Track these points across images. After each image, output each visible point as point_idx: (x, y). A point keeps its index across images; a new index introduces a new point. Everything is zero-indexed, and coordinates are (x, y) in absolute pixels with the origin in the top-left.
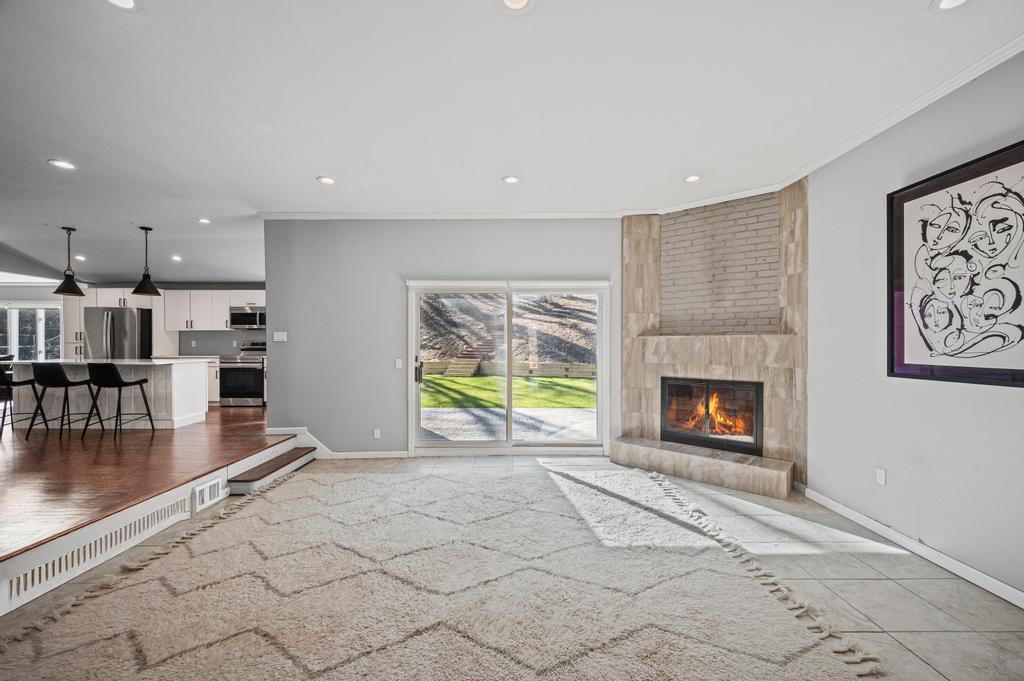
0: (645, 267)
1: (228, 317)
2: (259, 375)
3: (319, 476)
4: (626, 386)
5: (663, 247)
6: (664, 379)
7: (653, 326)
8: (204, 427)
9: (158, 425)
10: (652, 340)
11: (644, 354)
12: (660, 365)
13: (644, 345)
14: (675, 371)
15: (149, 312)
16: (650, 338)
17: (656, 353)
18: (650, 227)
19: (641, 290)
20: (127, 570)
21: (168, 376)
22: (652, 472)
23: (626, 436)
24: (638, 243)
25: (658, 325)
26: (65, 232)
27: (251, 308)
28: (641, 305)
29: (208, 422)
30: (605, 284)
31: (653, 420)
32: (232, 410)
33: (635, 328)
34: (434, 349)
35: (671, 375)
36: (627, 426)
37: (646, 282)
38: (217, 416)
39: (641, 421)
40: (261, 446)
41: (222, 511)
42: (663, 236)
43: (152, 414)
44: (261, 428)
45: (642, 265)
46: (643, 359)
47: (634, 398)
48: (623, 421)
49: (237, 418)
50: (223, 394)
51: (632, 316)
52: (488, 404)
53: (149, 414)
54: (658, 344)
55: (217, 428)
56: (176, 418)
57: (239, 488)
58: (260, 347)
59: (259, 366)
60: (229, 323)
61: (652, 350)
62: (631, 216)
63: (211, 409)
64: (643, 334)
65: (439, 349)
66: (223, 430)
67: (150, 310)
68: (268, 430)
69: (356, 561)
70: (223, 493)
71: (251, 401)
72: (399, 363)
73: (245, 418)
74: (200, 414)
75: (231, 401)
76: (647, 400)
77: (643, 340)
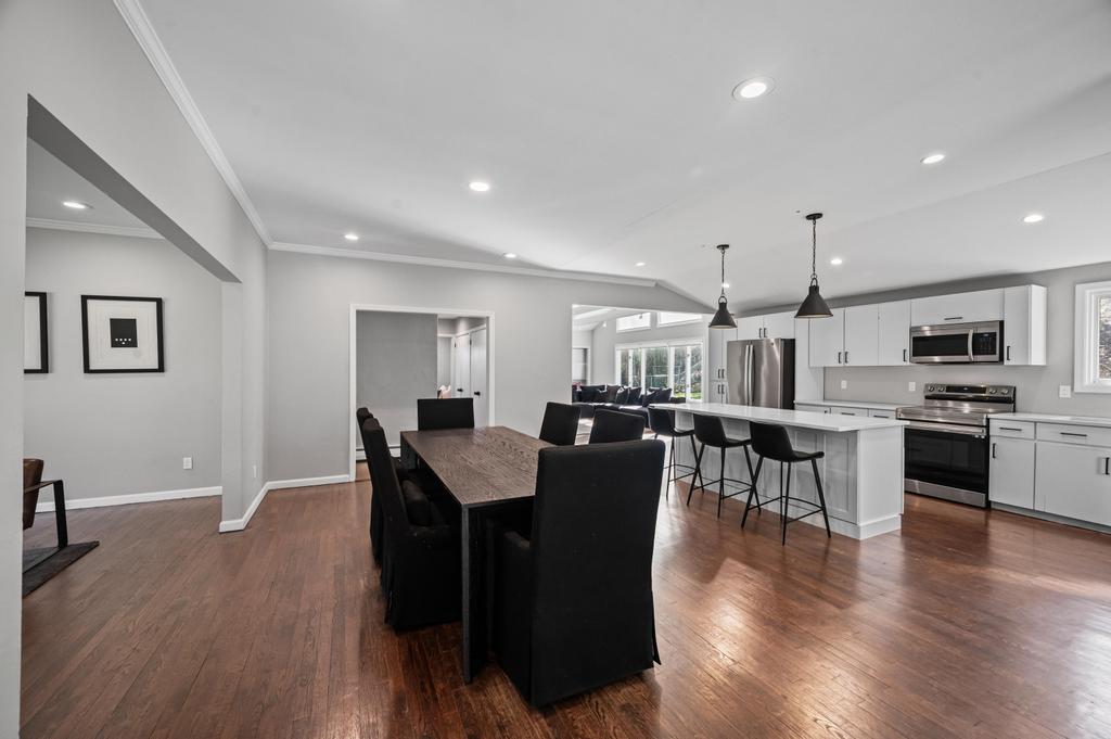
1: (907, 344)
2: (979, 448)
9: (836, 527)
15: (793, 342)
26: (719, 251)
43: (827, 506)
53: (823, 508)
56: (862, 524)
60: (908, 353)
67: (793, 340)
71: (963, 495)
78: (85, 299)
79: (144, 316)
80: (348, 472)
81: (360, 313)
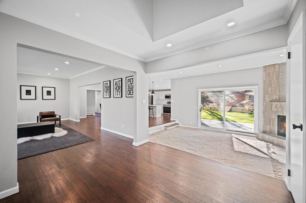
0: (272, 81)
1: (165, 97)
2: (170, 108)
3: (179, 129)
4: (264, 117)
5: (280, 74)
6: (279, 116)
7: (276, 99)
8: (161, 118)
9: (154, 117)
10: (274, 104)
11: (271, 108)
12: (277, 111)
13: (272, 105)
14: (283, 114)
15: (153, 96)
16: (274, 103)
17: (276, 107)
18: (274, 68)
19: (271, 88)
20: (153, 135)
21: (156, 108)
22: (268, 143)
23: (264, 132)
24: (269, 74)
25: (278, 99)
27: (169, 95)
28: (270, 93)
29: (161, 117)
30: (256, 87)
31: (275, 129)
32: (165, 115)
33: (268, 100)
34: (216, 103)
35: (281, 115)
36: (265, 130)
37: (273, 85)
38: (163, 116)
39: (270, 128)
40: (170, 122)
41: (164, 131)
42: (280, 70)
44: (170, 119)
45: (271, 80)
46: (271, 109)
47: (267, 121)
48: (263, 128)
49: (166, 117)
50: (164, 112)
51: (267, 96)
52: (230, 120)
53: (153, 114)
54: (276, 105)
55: (163, 118)
56: (157, 116)
57: (166, 128)
58: (169, 103)
59: (170, 107)
61: (275, 107)
62: (266, 66)
63: (162, 115)
64: (271, 101)
65: (217, 103)
66: (164, 118)
68: (171, 119)
69: (182, 140)
70: (164, 128)
71: (168, 114)
72: (196, 107)
73: (167, 117)
74: (160, 115)
75: (165, 113)
76: (273, 122)
77: (271, 103)
78: (42, 87)
79: (52, 90)
80: (85, 116)
81: (87, 90)
